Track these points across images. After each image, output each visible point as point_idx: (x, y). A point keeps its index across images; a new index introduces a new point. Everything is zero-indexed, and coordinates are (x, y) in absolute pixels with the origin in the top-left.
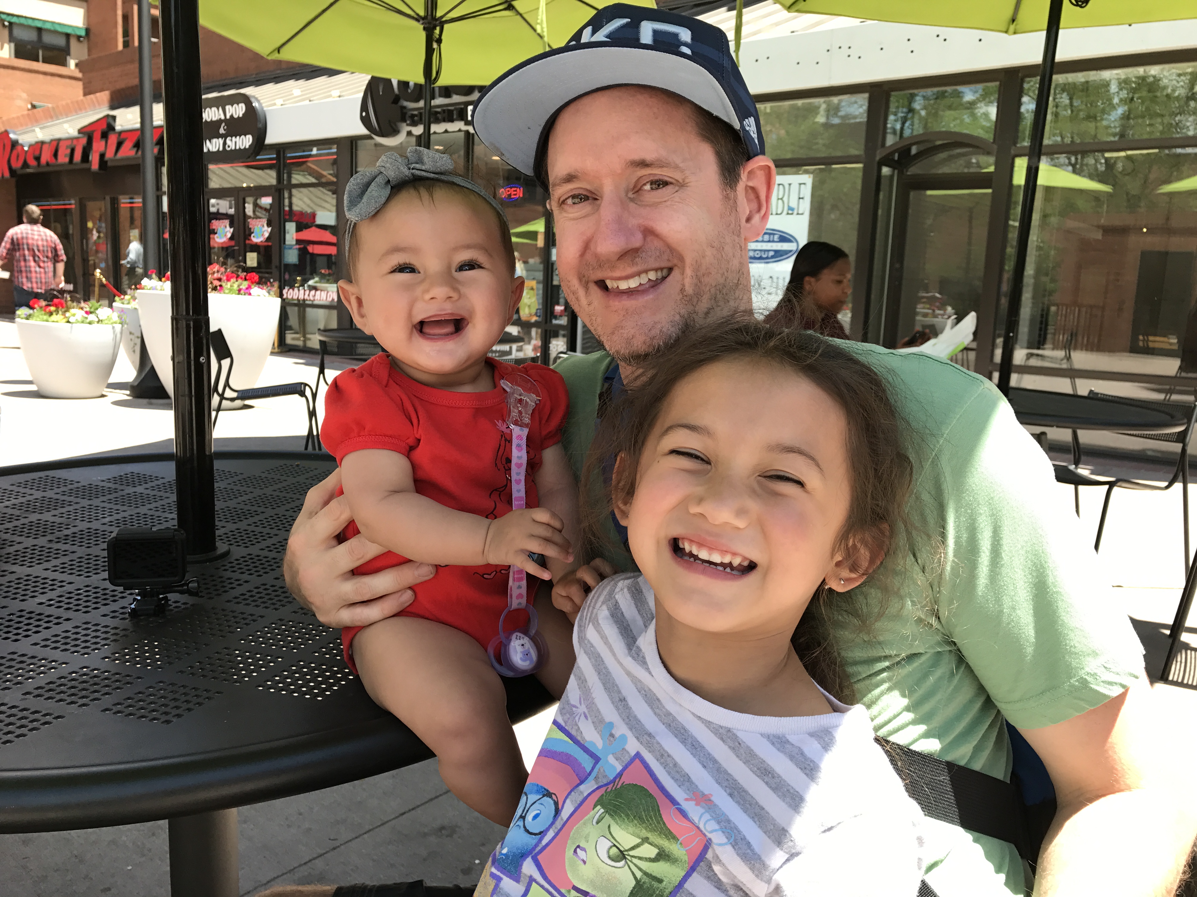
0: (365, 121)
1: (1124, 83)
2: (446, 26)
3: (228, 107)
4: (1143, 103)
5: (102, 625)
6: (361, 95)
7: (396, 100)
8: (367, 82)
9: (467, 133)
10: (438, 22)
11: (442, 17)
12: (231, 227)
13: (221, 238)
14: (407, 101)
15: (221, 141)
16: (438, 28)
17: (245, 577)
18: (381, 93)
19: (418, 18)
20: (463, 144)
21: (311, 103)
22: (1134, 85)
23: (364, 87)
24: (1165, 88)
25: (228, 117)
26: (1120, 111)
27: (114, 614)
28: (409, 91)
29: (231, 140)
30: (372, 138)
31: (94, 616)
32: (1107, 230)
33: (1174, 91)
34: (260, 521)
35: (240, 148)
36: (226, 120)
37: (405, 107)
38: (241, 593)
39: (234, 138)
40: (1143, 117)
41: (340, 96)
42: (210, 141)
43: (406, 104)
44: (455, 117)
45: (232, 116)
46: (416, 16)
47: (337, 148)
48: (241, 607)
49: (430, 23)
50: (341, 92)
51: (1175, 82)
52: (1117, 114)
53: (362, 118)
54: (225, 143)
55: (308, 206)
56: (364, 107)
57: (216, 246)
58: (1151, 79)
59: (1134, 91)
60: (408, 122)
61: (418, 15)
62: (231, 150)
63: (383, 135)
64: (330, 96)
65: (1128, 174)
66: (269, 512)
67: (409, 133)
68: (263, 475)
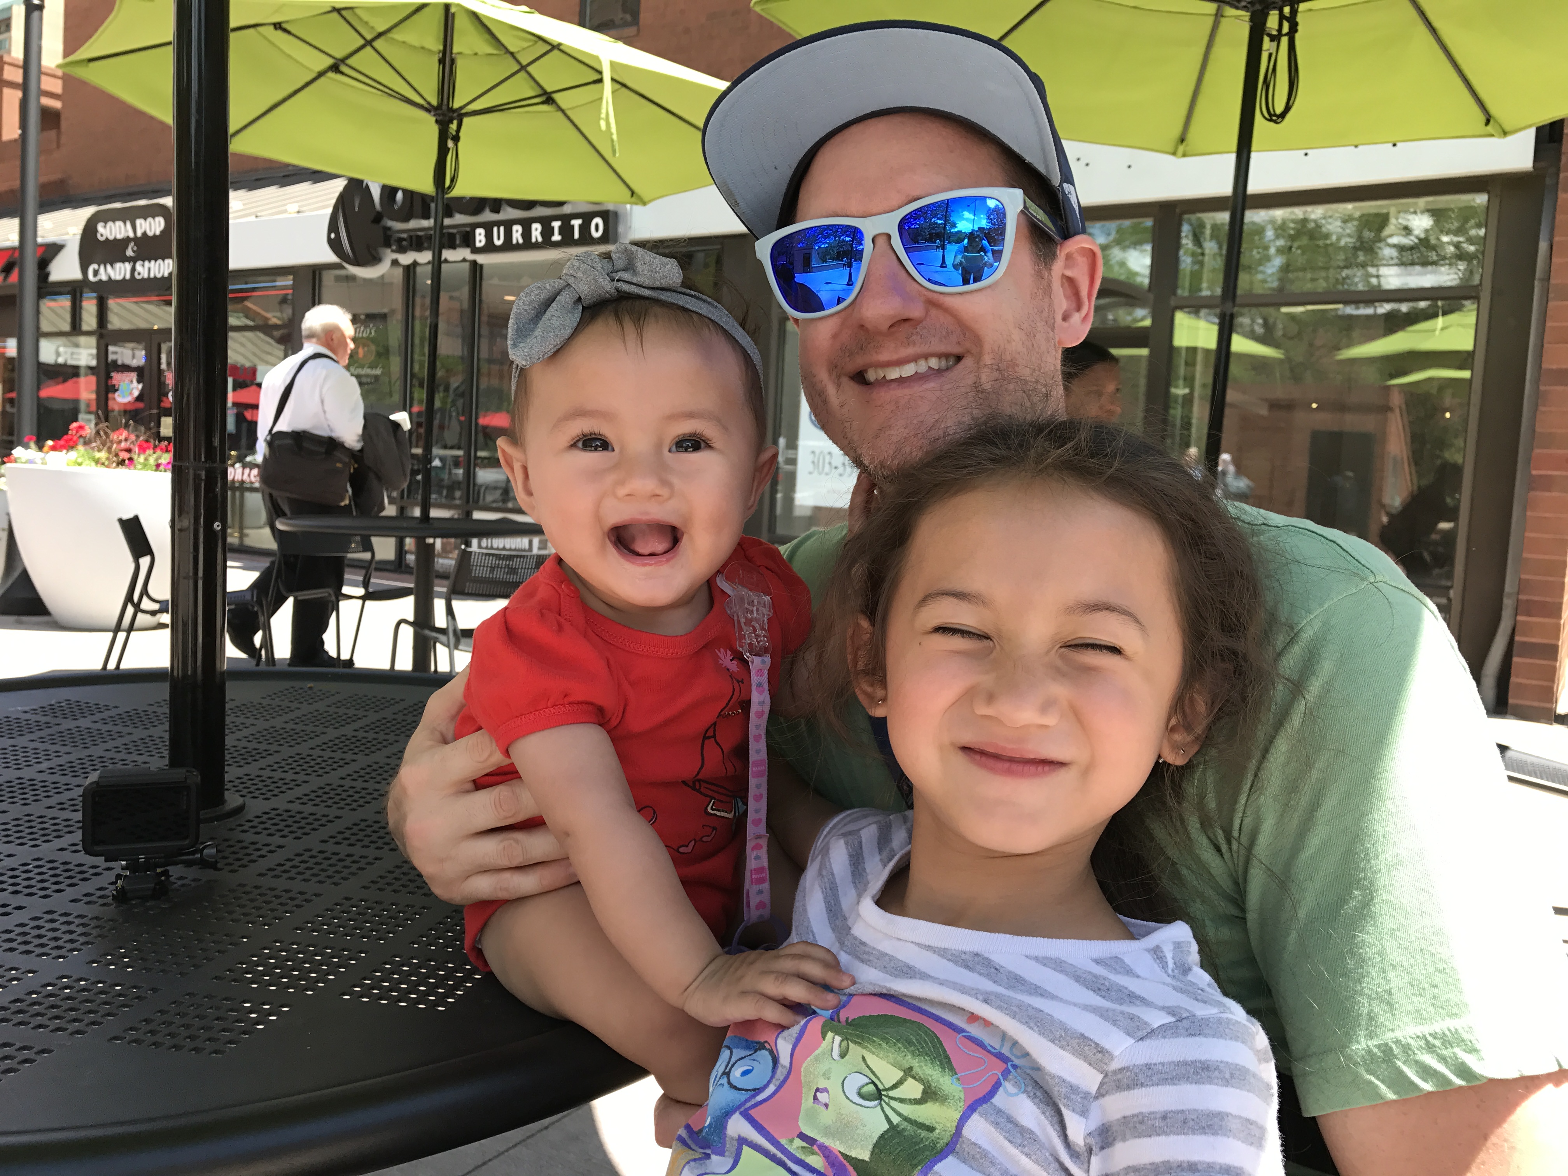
0: (335, 245)
1: (1281, 229)
2: (466, 120)
3: (139, 222)
4: (1303, 253)
5: (75, 914)
6: (329, 210)
7: (378, 218)
8: (337, 194)
9: (474, 263)
10: (455, 115)
11: (461, 108)
12: (139, 382)
13: (124, 397)
14: (392, 219)
15: (128, 266)
16: (455, 122)
17: (277, 840)
18: (357, 209)
19: (428, 108)
20: (467, 280)
21: (258, 219)
22: (1292, 232)
23: (333, 201)
24: (1327, 236)
25: (139, 234)
26: (1278, 261)
27: (88, 899)
28: (396, 207)
29: (143, 266)
30: (343, 268)
31: (59, 902)
32: (1275, 405)
33: (1339, 239)
34: (277, 763)
35: (155, 277)
36: (136, 239)
37: (389, 229)
38: (277, 862)
39: (146, 263)
40: (1304, 269)
41: (298, 212)
42: (112, 266)
43: (391, 224)
44: (458, 242)
45: (144, 234)
46: (426, 105)
47: (294, 280)
48: (281, 884)
49: (444, 115)
50: (300, 207)
51: (1340, 230)
52: (1273, 266)
53: (330, 241)
54: (133, 270)
55: (246, 358)
56: (333, 226)
57: (116, 408)
58: (1312, 225)
59: (1292, 238)
60: (394, 247)
61: (429, 103)
62: (143, 279)
63: (357, 263)
64: (285, 211)
65: (1291, 338)
66: (286, 751)
67: (395, 263)
68: (265, 702)
